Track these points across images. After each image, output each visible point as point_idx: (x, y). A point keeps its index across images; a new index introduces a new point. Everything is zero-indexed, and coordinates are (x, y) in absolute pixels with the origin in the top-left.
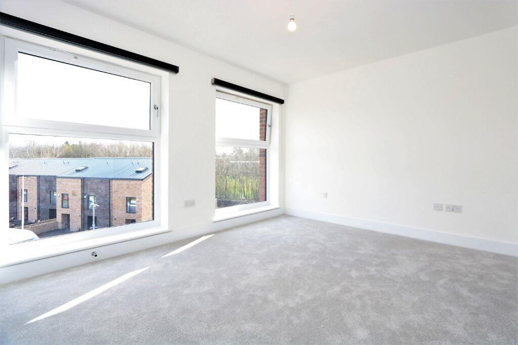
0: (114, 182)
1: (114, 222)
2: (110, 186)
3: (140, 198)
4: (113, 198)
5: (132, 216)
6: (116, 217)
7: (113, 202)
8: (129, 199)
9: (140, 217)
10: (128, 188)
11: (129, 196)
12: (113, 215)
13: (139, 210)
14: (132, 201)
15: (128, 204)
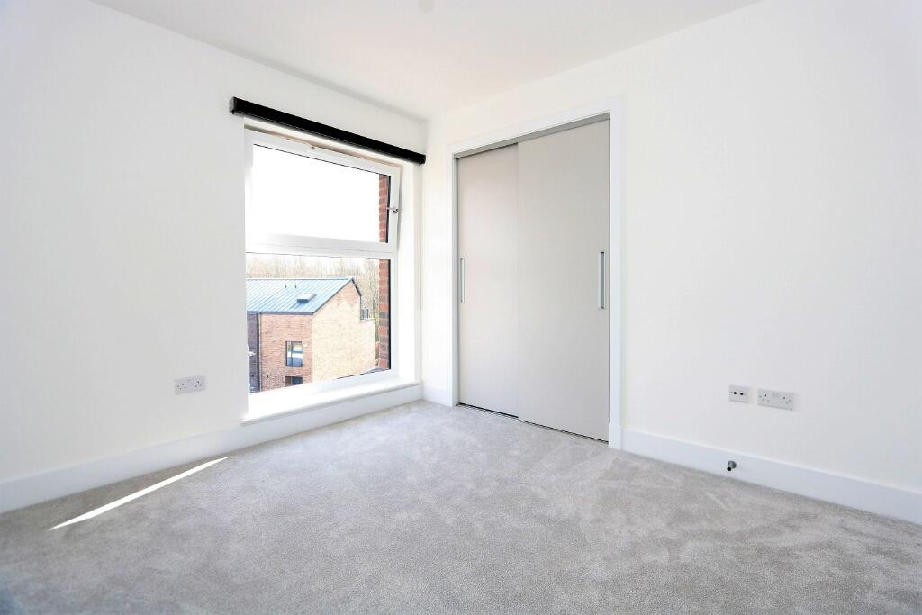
0: (264, 318)
1: (265, 382)
2: (258, 324)
3: (310, 343)
4: (263, 344)
5: (296, 372)
6: (268, 374)
7: (264, 349)
8: (290, 346)
9: (310, 372)
10: (289, 327)
11: (290, 339)
12: (264, 370)
13: (308, 362)
14: (296, 348)
15: (289, 353)
